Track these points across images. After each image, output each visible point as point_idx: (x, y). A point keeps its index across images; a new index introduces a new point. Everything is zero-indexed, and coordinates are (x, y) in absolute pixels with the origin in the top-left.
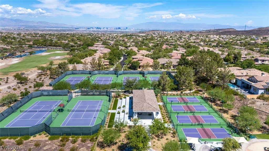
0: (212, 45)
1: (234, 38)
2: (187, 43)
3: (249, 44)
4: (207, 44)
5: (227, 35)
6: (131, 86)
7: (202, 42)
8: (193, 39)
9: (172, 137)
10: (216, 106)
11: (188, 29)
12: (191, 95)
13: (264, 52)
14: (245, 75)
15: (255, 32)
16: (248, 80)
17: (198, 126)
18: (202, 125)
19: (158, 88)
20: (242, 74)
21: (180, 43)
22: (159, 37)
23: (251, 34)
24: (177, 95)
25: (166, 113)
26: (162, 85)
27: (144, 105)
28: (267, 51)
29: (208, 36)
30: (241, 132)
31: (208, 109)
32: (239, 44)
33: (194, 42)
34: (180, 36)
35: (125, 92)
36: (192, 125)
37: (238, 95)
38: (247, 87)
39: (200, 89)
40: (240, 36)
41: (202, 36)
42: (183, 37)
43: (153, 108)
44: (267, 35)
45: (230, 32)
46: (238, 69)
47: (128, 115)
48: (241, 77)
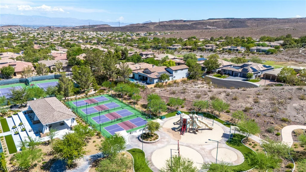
0: (92, 42)
1: (111, 34)
2: (63, 41)
3: (127, 41)
4: (87, 42)
5: (104, 32)
6: (21, 98)
7: (81, 39)
8: (68, 37)
9: (98, 138)
10: (125, 100)
11: (58, 25)
12: (98, 95)
13: (142, 47)
14: (139, 69)
15: (129, 28)
16: (143, 72)
17: (117, 122)
18: (120, 119)
19: (59, 94)
20: (136, 68)
21: (54, 41)
22: (21, 35)
23: (126, 30)
24: (83, 98)
25: (80, 118)
26: (63, 90)
27: (54, 114)
28: (144, 46)
29: (84, 33)
30: (154, 116)
31: (120, 104)
32: (119, 41)
33: (71, 40)
34: (51, 33)
35: (11, 107)
36: (112, 122)
37: (139, 87)
38: (144, 79)
39: (102, 88)
40: (116, 32)
41: (77, 32)
42: (55, 34)
43: (67, 115)
44: (139, 31)
45: (106, 28)
46: (132, 64)
47: (33, 132)
48: (138, 71)
